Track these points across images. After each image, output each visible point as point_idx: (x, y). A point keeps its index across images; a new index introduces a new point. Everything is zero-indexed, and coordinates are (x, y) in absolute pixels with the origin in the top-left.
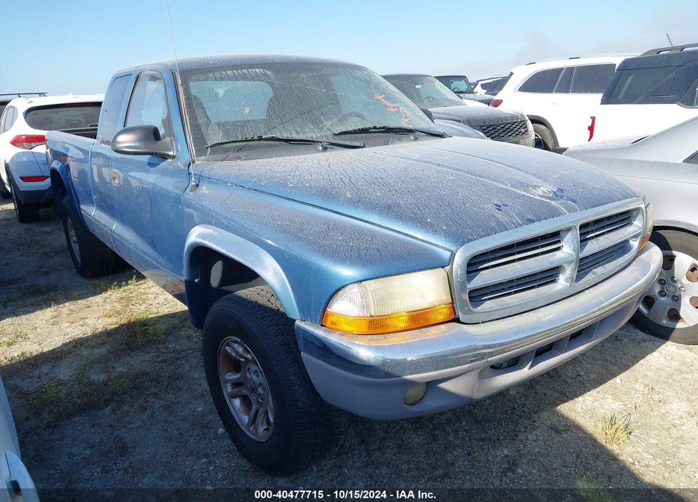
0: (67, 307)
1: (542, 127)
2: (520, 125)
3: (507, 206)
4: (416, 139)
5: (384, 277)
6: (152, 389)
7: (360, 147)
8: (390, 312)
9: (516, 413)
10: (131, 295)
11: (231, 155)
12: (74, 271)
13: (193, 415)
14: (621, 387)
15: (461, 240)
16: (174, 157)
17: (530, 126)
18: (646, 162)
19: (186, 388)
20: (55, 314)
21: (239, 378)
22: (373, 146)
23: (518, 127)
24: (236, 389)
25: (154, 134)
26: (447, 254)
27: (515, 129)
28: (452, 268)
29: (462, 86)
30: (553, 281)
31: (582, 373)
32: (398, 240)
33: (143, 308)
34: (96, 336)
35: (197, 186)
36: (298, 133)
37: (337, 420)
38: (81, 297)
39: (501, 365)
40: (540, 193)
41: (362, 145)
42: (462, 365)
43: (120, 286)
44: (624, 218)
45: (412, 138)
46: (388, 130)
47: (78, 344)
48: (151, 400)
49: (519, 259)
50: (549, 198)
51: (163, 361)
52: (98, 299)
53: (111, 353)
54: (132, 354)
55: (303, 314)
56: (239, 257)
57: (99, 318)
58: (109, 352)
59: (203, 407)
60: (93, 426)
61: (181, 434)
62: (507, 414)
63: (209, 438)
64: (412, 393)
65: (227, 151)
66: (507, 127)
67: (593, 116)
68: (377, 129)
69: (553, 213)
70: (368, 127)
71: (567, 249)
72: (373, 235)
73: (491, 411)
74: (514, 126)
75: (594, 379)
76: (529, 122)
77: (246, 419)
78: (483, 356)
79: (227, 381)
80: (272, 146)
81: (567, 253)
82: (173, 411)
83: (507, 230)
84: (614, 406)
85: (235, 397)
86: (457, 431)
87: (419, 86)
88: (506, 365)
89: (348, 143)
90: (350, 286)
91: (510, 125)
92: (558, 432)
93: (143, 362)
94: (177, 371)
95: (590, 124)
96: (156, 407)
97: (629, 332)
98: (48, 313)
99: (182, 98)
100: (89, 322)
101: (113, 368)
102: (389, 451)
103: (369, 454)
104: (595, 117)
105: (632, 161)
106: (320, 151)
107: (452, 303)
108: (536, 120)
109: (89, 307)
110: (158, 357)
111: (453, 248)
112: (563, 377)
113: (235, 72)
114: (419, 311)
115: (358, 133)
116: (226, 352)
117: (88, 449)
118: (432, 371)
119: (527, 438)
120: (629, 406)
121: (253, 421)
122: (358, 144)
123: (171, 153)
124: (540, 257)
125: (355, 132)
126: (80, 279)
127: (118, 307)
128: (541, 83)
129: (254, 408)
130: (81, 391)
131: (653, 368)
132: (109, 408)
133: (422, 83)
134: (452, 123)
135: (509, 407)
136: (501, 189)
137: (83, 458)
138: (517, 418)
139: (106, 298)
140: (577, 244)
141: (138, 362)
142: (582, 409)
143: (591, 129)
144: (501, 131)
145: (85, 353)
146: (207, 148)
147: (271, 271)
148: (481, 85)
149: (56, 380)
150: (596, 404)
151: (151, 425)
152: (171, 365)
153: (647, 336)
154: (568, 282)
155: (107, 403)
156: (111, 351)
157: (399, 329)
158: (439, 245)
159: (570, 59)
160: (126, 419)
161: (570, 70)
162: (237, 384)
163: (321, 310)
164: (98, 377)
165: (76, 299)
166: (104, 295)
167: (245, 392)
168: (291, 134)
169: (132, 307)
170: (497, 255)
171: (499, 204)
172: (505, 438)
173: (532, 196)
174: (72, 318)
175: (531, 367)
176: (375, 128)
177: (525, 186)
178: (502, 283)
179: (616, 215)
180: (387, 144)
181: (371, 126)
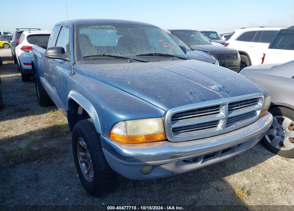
0: (31, 118)
1: (245, 56)
2: (234, 55)
3: (195, 93)
4: (173, 60)
5: (135, 119)
6: (55, 155)
7: (146, 62)
8: (136, 135)
9: (202, 180)
10: (58, 115)
11: (91, 61)
12: (38, 103)
13: (69, 168)
14: (251, 174)
15: (170, 107)
16: (69, 61)
17: (239, 55)
18: (276, 76)
19: (69, 156)
20: (26, 120)
21: (84, 155)
22: (152, 62)
23: (233, 56)
24: (83, 159)
25: (62, 50)
26: (163, 112)
27: (232, 57)
28: (165, 118)
29: (214, 36)
30: (216, 126)
31: (236, 166)
32: (145, 104)
33: (61, 121)
34: (39, 130)
35: (74, 74)
36: (121, 54)
37: (119, 177)
38: (38, 114)
39: (190, 160)
40: (213, 88)
41: (147, 61)
42: (166, 160)
43: (54, 111)
44: (254, 101)
45: (171, 59)
46: (161, 55)
47: (31, 133)
48: (54, 160)
49: (198, 116)
50: (216, 91)
51: (63, 144)
52: (44, 115)
53: (43, 139)
54: (51, 140)
55: (103, 132)
56: (82, 105)
57: (42, 124)
58: (42, 138)
59: (73, 165)
60: (28, 168)
61: (62, 176)
62: (198, 181)
63: (73, 178)
64: (145, 169)
65: (89, 60)
66: (228, 55)
67: (264, 53)
68: (157, 54)
69: (216, 97)
70: (152, 53)
71: (222, 113)
72: (135, 101)
73: (192, 179)
74: (231, 55)
75: (240, 169)
76: (239, 54)
77: (86, 172)
78: (176, 157)
79: (80, 156)
80: (109, 59)
81: (222, 115)
82: (61, 165)
83: (192, 103)
84: (246, 182)
85: (83, 162)
86: (175, 186)
87: (193, 35)
88: (191, 160)
89: (141, 60)
90: (120, 122)
91: (230, 55)
92: (218, 191)
93: (55, 143)
94: (67, 149)
95: (262, 57)
96: (55, 163)
97: (262, 150)
98: (24, 119)
99: (75, 36)
100: (38, 125)
101: (42, 145)
102: (144, 192)
103: (135, 192)
104: (265, 54)
105: (270, 76)
106: (129, 63)
107: (165, 133)
108: (242, 53)
109: (40, 119)
110: (61, 142)
111: (166, 110)
112: (227, 167)
113: (99, 26)
114: (150, 135)
115: (148, 56)
116: (79, 143)
117: (24, 178)
118: (152, 161)
119: (204, 192)
120: (253, 182)
121: (88, 173)
122: (146, 60)
123: (68, 59)
124: (208, 116)
125: (146, 55)
126: (40, 107)
127: (51, 119)
128: (247, 37)
129: (89, 167)
130: (27, 153)
131: (268, 167)
132: (37, 161)
133: (194, 34)
134: (202, 52)
135: (200, 177)
136: (196, 85)
137: (21, 181)
138: (202, 183)
139: (48, 116)
140: (227, 112)
141: (53, 143)
142: (232, 182)
143: (263, 59)
144: (225, 57)
145: (32, 138)
146: (82, 58)
147: (93, 113)
148: (224, 36)
149: (19, 148)
150: (239, 180)
151: (51, 171)
152: (65, 146)
153: (269, 152)
154: (222, 128)
155: (36, 159)
156: (43, 138)
157: (140, 142)
158: (161, 108)
159: (260, 27)
160: (42, 167)
161: (260, 32)
162: (84, 157)
163: (109, 131)
164: (35, 148)
165: (35, 115)
166: (47, 114)
167: (86, 161)
168: (118, 54)
169: (57, 120)
170: (187, 114)
171: (192, 92)
172: (194, 191)
173: (209, 89)
174: (32, 123)
175: (202, 163)
176: (155, 54)
177: (207, 84)
178: (191, 126)
179: (250, 100)
180: (160, 61)
181: (154, 53)
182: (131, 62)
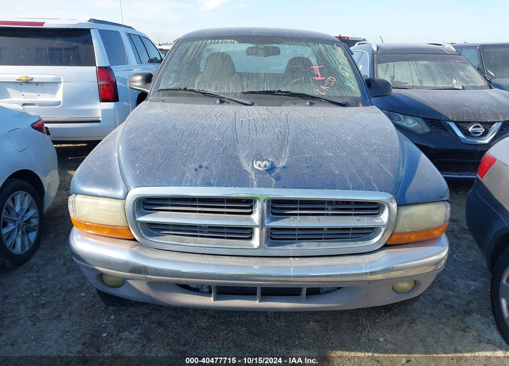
3: (207, 169)
15: (137, 184)
25: (147, 78)
28: (125, 202)
41: (251, 103)
45: (308, 103)
49: (200, 212)
50: (257, 171)
69: (240, 183)
70: (272, 90)
75: (387, 349)
80: (191, 95)
83: (181, 186)
107: (128, 227)
111: (129, 188)
122: (248, 102)
125: (260, 93)
136: (232, 155)
146: (157, 91)
158: (126, 183)
170: (175, 203)
171: (204, 166)
173: (246, 166)
175: (215, 300)
176: (280, 91)
177: (255, 157)
178: (186, 226)
181: (277, 90)
182: (222, 102)
